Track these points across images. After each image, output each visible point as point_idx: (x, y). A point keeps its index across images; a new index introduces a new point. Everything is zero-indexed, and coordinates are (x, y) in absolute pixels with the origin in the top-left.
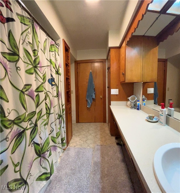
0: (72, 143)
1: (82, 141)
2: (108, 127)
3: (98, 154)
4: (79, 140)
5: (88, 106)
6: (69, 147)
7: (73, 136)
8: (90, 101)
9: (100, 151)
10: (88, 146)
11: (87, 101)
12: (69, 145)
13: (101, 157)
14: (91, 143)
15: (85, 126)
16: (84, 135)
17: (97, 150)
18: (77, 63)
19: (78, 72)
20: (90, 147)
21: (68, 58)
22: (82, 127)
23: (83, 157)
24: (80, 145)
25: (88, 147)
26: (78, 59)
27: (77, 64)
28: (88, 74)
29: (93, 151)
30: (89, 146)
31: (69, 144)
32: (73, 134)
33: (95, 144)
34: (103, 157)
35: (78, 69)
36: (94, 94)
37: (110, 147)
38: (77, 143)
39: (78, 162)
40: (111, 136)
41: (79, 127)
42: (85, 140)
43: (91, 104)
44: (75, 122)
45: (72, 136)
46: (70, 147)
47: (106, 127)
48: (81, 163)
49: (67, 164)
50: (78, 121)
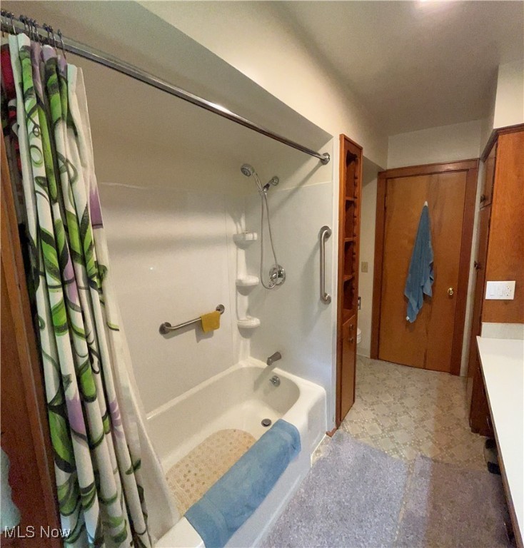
0: (352, 421)
1: (379, 424)
2: (463, 393)
3: (422, 490)
4: (373, 419)
5: (408, 318)
6: (341, 430)
7: (356, 400)
8: (414, 304)
9: (428, 480)
10: (393, 450)
11: (406, 300)
12: (343, 427)
13: (432, 506)
14: (405, 444)
15: (396, 374)
16: (388, 407)
17: (422, 474)
18: (386, 178)
19: (385, 208)
20: (401, 456)
21: (356, 181)
22: (385, 376)
23: (374, 482)
24: (372, 437)
25: (395, 456)
26: (391, 164)
27: (386, 182)
28: (417, 213)
29: (409, 473)
30: (398, 452)
31: (343, 422)
32: (356, 393)
33: (415, 449)
34: (435, 507)
35: (388, 198)
36: (429, 280)
37: (463, 473)
38: (363, 428)
39: (361, 490)
40: (472, 431)
41: (378, 375)
42: (387, 425)
43: (417, 311)
44: (368, 355)
45: (354, 401)
46: (345, 435)
47: (457, 393)
48: (368, 497)
49: (332, 481)
50: (376, 354)
